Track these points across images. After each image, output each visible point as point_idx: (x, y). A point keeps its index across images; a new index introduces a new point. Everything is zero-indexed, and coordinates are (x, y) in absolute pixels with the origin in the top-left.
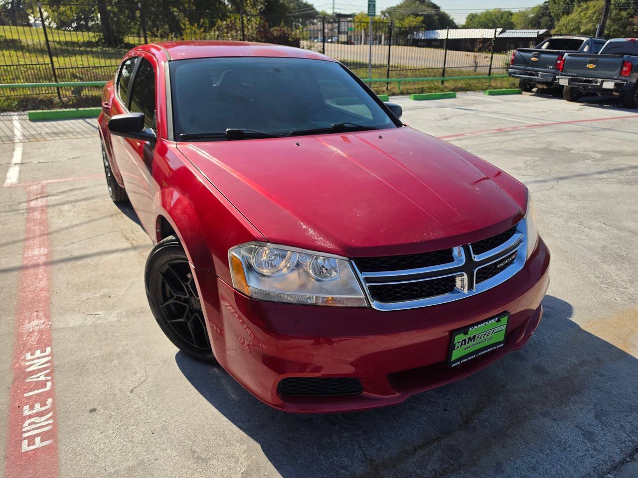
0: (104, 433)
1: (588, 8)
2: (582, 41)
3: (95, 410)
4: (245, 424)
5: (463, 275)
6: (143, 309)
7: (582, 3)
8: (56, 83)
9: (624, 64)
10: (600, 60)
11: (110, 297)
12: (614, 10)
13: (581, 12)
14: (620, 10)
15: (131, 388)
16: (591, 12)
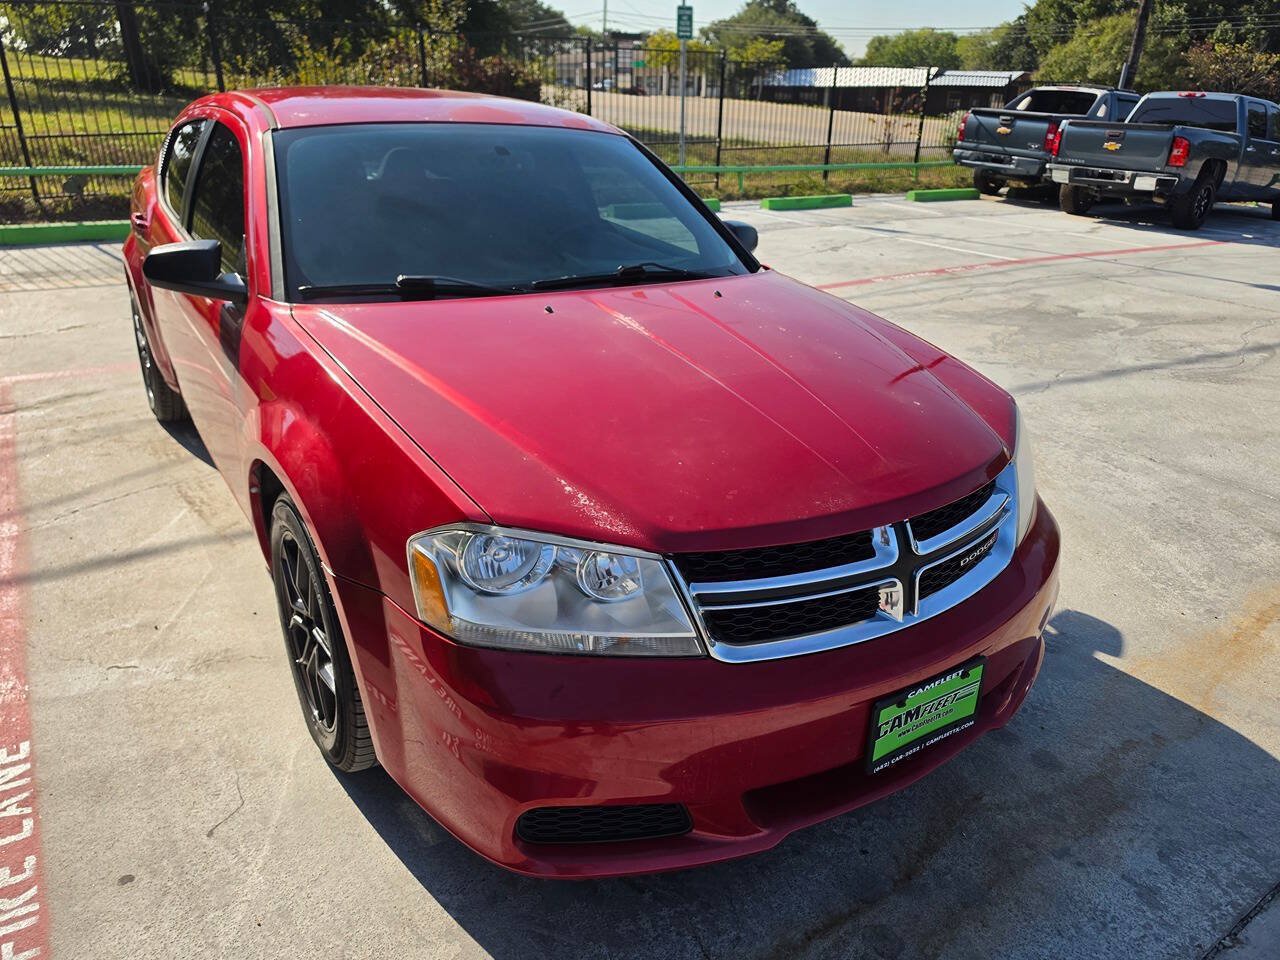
0: (151, 930)
1: (1101, 31)
2: (1094, 96)
3: (130, 878)
4: (455, 897)
5: (894, 584)
6: (229, 654)
7: (1090, 22)
8: (28, 168)
9: (1174, 143)
10: (1130, 133)
11: (156, 628)
12: (1153, 37)
13: (1089, 37)
14: (1164, 35)
15: (210, 826)
16: (1107, 39)
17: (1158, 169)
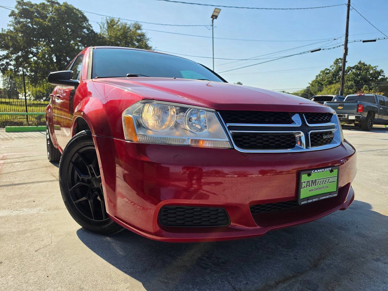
1: (331, 88)
2: (333, 97)
5: (300, 133)
6: (58, 208)
7: (327, 86)
8: (26, 113)
9: (358, 106)
10: (345, 104)
11: (34, 201)
12: (346, 89)
13: (328, 90)
14: (348, 89)
15: (36, 249)
16: (333, 90)
17: (355, 113)
